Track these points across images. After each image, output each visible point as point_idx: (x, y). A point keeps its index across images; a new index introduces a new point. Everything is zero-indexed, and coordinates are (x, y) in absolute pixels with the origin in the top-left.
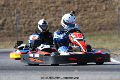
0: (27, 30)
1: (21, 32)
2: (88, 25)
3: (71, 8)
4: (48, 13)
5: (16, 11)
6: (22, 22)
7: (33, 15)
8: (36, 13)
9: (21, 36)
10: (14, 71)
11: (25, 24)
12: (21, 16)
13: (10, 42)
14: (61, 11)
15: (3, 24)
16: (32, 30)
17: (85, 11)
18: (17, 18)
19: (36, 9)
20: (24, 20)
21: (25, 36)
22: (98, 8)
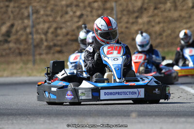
0: (51, 44)
1: (40, 48)
2: (160, 34)
3: (130, 4)
4: (89, 13)
5: (32, 10)
6: (43, 29)
7: (61, 16)
8: (67, 13)
9: (40, 54)
10: (29, 116)
11: (47, 32)
12: (39, 18)
13: (21, 65)
14: (112, 9)
15: (8, 34)
16: (59, 43)
17: (156, 8)
18: (33, 22)
19: (67, 6)
20: (47, 25)
21: (47, 54)
22: (178, 4)
